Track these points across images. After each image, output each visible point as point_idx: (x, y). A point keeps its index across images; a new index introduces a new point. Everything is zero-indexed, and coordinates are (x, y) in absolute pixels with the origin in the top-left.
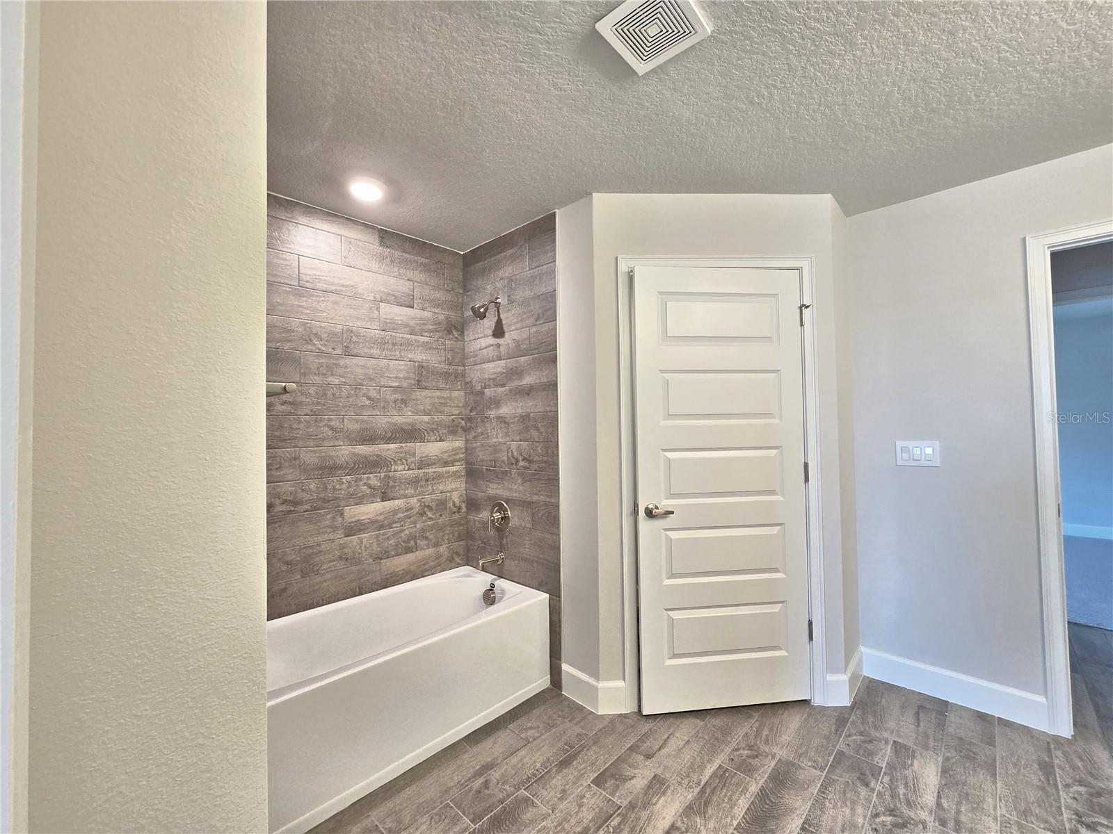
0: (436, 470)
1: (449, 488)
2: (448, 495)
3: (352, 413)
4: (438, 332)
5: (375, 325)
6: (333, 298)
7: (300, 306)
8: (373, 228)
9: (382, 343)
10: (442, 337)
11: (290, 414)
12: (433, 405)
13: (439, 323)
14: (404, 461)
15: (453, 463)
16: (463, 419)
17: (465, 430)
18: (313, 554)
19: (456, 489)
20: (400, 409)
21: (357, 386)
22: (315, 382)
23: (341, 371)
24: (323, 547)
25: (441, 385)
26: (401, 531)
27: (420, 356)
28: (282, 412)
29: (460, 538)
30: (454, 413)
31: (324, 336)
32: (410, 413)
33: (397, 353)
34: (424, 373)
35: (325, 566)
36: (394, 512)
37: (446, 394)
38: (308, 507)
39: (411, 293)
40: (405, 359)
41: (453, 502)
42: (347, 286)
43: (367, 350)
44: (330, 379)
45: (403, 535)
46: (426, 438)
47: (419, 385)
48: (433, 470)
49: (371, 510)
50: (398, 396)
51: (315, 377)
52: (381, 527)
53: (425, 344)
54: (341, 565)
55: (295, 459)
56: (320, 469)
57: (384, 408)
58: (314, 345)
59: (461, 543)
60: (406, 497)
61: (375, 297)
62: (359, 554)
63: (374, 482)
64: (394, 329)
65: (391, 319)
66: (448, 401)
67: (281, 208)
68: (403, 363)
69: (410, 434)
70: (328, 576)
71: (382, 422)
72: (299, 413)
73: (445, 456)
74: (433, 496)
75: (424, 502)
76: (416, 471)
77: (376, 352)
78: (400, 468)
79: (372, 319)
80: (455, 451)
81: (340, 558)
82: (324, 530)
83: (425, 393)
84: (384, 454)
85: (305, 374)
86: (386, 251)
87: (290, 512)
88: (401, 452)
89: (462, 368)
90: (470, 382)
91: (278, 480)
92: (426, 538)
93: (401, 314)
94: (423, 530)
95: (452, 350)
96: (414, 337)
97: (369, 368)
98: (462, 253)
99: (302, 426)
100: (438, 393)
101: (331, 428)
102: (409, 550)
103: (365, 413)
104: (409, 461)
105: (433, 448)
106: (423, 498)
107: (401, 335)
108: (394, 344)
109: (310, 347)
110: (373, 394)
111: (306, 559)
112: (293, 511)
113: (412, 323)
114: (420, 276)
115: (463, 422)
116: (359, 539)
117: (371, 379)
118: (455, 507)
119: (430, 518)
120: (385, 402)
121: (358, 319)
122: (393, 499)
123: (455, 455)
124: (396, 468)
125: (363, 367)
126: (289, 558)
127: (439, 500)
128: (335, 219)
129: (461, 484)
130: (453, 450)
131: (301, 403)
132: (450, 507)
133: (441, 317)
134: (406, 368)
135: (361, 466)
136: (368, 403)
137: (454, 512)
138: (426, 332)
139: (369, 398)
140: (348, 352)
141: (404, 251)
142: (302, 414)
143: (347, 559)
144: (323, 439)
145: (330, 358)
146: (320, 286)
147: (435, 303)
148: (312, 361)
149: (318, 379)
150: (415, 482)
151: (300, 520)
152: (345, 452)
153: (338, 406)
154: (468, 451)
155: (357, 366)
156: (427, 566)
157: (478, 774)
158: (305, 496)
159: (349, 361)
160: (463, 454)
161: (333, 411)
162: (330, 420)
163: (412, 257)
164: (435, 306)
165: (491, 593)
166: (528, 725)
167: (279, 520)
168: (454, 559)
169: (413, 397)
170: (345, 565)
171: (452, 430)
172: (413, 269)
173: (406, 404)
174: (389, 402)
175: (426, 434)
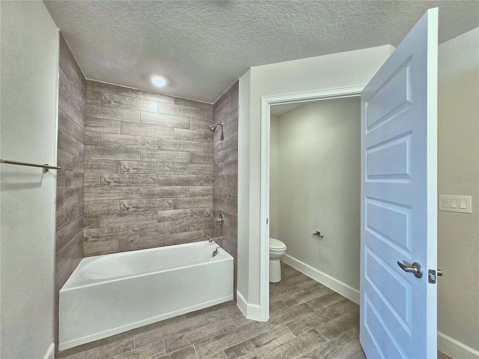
0: (199, 198)
1: (205, 206)
2: (204, 209)
3: (162, 173)
4: (201, 139)
5: (172, 137)
6: (154, 127)
7: (140, 131)
8: (172, 97)
9: (175, 144)
10: (202, 141)
11: (136, 173)
12: (198, 170)
13: (201, 135)
14: (184, 193)
15: (207, 195)
16: (212, 176)
17: (213, 181)
18: (145, 228)
19: (208, 207)
20: (183, 172)
21: (164, 162)
22: (146, 161)
23: (157, 156)
24: (149, 226)
25: (202, 162)
26: (182, 222)
27: (193, 150)
28: (133, 172)
29: (209, 228)
30: (208, 174)
31: (150, 142)
32: (187, 174)
33: (182, 148)
34: (194, 156)
35: (150, 233)
36: (179, 214)
37: (204, 165)
38: (143, 210)
39: (189, 123)
40: (185, 151)
41: (207, 212)
42: (160, 122)
43: (168, 148)
44: (153, 159)
45: (183, 224)
46: (194, 184)
47: (191, 162)
48: (197, 198)
49: (169, 213)
50: (182, 167)
51: (146, 159)
52: (173, 220)
53: (194, 144)
54: (155, 233)
55: (138, 191)
56: (148, 195)
57: (175, 171)
58: (146, 146)
59: (210, 230)
60: (184, 208)
61: (172, 126)
62: (164, 230)
63: (170, 201)
64: (180, 138)
65: (179, 134)
66: (205, 168)
67: (134, 93)
68: (184, 152)
69: (187, 182)
70: (150, 237)
71: (174, 177)
72: (140, 173)
73: (203, 192)
74: (197, 209)
75: (193, 211)
76: (189, 198)
77: (172, 148)
78: (182, 196)
79: (171, 135)
80: (208, 190)
81: (156, 231)
82: (149, 219)
83: (194, 165)
84: (175, 190)
85: (142, 158)
86: (177, 106)
87: (136, 211)
88: (183, 190)
89: (212, 154)
90: (215, 160)
91: (131, 198)
92: (194, 226)
93: (184, 132)
94: (192, 223)
95: (208, 146)
96: (189, 141)
97: (169, 155)
98: (213, 104)
99: (141, 178)
100: (200, 165)
101: (152, 179)
102: (185, 230)
103: (167, 173)
104: (186, 193)
105: (198, 189)
106: (192, 209)
107: (183, 141)
108: (180, 145)
109: (144, 147)
110: (170, 165)
111: (142, 230)
112: (137, 211)
113: (188, 135)
114: (192, 115)
115: (212, 178)
116: (164, 224)
117: (170, 159)
118: (207, 214)
119: (196, 218)
120: (176, 169)
121: (164, 135)
122: (178, 209)
123: (208, 192)
124: (180, 196)
125: (167, 155)
126: (135, 229)
127: (200, 211)
128: (155, 95)
129: (211, 204)
130: (207, 190)
131: (141, 169)
132: (205, 214)
133: (202, 133)
134: (186, 154)
135: (165, 194)
136: (168, 169)
137: (207, 217)
138: (195, 139)
139: (169, 167)
140: (160, 148)
141: (185, 105)
142: (141, 173)
143: (158, 232)
144: (149, 183)
145: (152, 151)
146: (149, 122)
147: (199, 127)
148: (144, 152)
149: (147, 160)
150: (189, 202)
151: (139, 214)
152: (158, 189)
153: (155, 170)
154: (214, 190)
155: (163, 155)
156: (194, 238)
157: (181, 332)
158: (142, 206)
159: (160, 152)
160: (212, 191)
161: (154, 172)
162: (152, 176)
163: (189, 108)
164: (199, 128)
165: (215, 253)
166: (213, 315)
167: (131, 214)
168: (206, 236)
169: (188, 167)
170: (157, 234)
171: (207, 181)
172: (189, 113)
173: (185, 169)
174: (177, 169)
175: (194, 182)
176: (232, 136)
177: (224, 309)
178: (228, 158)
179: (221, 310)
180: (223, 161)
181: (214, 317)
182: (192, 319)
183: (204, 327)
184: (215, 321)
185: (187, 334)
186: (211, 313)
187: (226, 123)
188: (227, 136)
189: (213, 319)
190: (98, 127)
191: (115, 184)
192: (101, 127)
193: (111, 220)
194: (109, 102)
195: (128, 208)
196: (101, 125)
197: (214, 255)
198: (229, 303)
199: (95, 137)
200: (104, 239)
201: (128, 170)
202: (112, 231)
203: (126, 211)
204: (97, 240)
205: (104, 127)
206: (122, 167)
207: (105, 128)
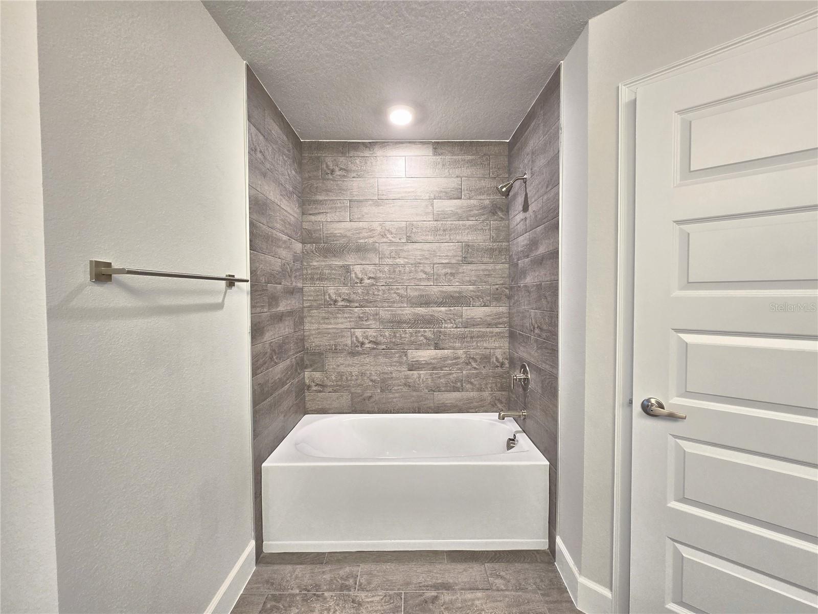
0: (481, 329)
1: (493, 345)
2: (492, 351)
3: (413, 285)
4: (483, 215)
5: (430, 218)
6: (399, 203)
7: (378, 213)
8: (428, 143)
9: (436, 230)
10: (487, 219)
11: (373, 285)
12: (478, 276)
13: (484, 208)
14: (452, 320)
15: (496, 325)
16: (506, 288)
17: (509, 297)
18: (389, 378)
19: (500, 348)
20: (450, 281)
21: (417, 264)
22: (388, 263)
23: (403, 254)
24: (394, 375)
25: (485, 260)
26: (450, 374)
27: (468, 237)
28: (369, 284)
29: (502, 389)
30: (498, 283)
31: (394, 231)
32: (457, 284)
33: (447, 237)
34: (470, 250)
35: (395, 388)
36: (445, 359)
37: (490, 267)
38: (384, 347)
39: (460, 187)
40: (453, 241)
41: (496, 358)
42: (409, 192)
43: (423, 238)
44: (398, 260)
45: (451, 377)
46: (472, 303)
47: (465, 261)
48: (477, 329)
49: (426, 355)
50: (449, 271)
51: (388, 260)
52: (434, 368)
53: (470, 227)
54: (405, 389)
55: (376, 314)
56: (392, 322)
57: (437, 279)
58: (387, 238)
59: (503, 393)
60: (454, 348)
61: (429, 197)
62: (418, 384)
63: (429, 334)
64: (444, 219)
65: (443, 211)
66: (492, 272)
67: (367, 149)
68: (452, 244)
69: (457, 300)
70: (397, 395)
71: (434, 290)
72: (378, 284)
73: (488, 319)
74: (478, 351)
75: (469, 354)
76: (463, 329)
77: (430, 238)
78: (450, 326)
79: (427, 214)
80: (499, 315)
82: (395, 364)
83: (470, 267)
84: (436, 314)
85: (382, 258)
86: (438, 158)
87: (374, 349)
88: (450, 314)
89: (507, 244)
90: (512, 255)
91: (367, 327)
92: (471, 383)
93: (450, 205)
94: (468, 376)
95: (497, 229)
96: (461, 222)
97: (425, 250)
98: (508, 141)
99: (380, 293)
100: (483, 267)
101: (398, 294)
102: (456, 389)
103: (422, 284)
104: (457, 321)
105: (478, 312)
106: (468, 351)
107: (450, 222)
108: (444, 230)
109: (385, 240)
110: (428, 269)
111: (384, 381)
112: (376, 348)
113: (459, 211)
114: (466, 171)
115: (507, 290)
116: (418, 374)
117: (427, 259)
118: (498, 362)
119: (475, 368)
120: (437, 275)
121: (417, 215)
122: (443, 349)
123: (499, 318)
124: (446, 325)
125: (422, 250)
126: (374, 378)
127: (483, 354)
128: (401, 145)
129: (505, 343)
130: (497, 314)
131: (380, 278)
132: (493, 362)
133: (487, 202)
134: (455, 248)
135: (419, 322)
136: (424, 276)
137: (497, 367)
138: (473, 216)
139: (425, 273)
140: (410, 240)
141: (453, 154)
142: (380, 285)
143: (410, 386)
144: (394, 302)
145: (397, 246)
146: (391, 196)
147: (480, 191)
148: (386, 249)
149: (390, 261)
150: (462, 338)
151: (380, 355)
152: (408, 312)
153: (402, 279)
154: (510, 315)
155: (415, 251)
156: (471, 405)
157: (436, 587)
158: (383, 340)
159: (410, 246)
160: (507, 318)
161: (400, 283)
162: (398, 289)
163: (460, 157)
164: (481, 194)
165: (511, 443)
166: (502, 573)
167: (367, 353)
168: (496, 405)
169: (461, 271)
170: (408, 390)
171: (497, 297)
172: (461, 167)
173: (454, 276)
174: (440, 275)
175: (471, 300)
176: (545, 197)
177: (527, 566)
178: (537, 248)
179: (518, 566)
180: (528, 256)
181: (502, 577)
182: (460, 567)
183: (479, 594)
184: (503, 587)
185: (446, 597)
186: (497, 566)
187: (532, 174)
188: (535, 201)
189: (499, 582)
190: (319, 213)
191: (343, 303)
192: (323, 213)
193: (340, 360)
194: (333, 171)
195: (363, 344)
196: (322, 211)
197: (509, 447)
198: (538, 556)
199: (315, 231)
200: (330, 389)
201: (362, 280)
202: (341, 379)
203: (360, 349)
204: (322, 390)
205: (327, 213)
206: (353, 276)
207: (328, 215)
